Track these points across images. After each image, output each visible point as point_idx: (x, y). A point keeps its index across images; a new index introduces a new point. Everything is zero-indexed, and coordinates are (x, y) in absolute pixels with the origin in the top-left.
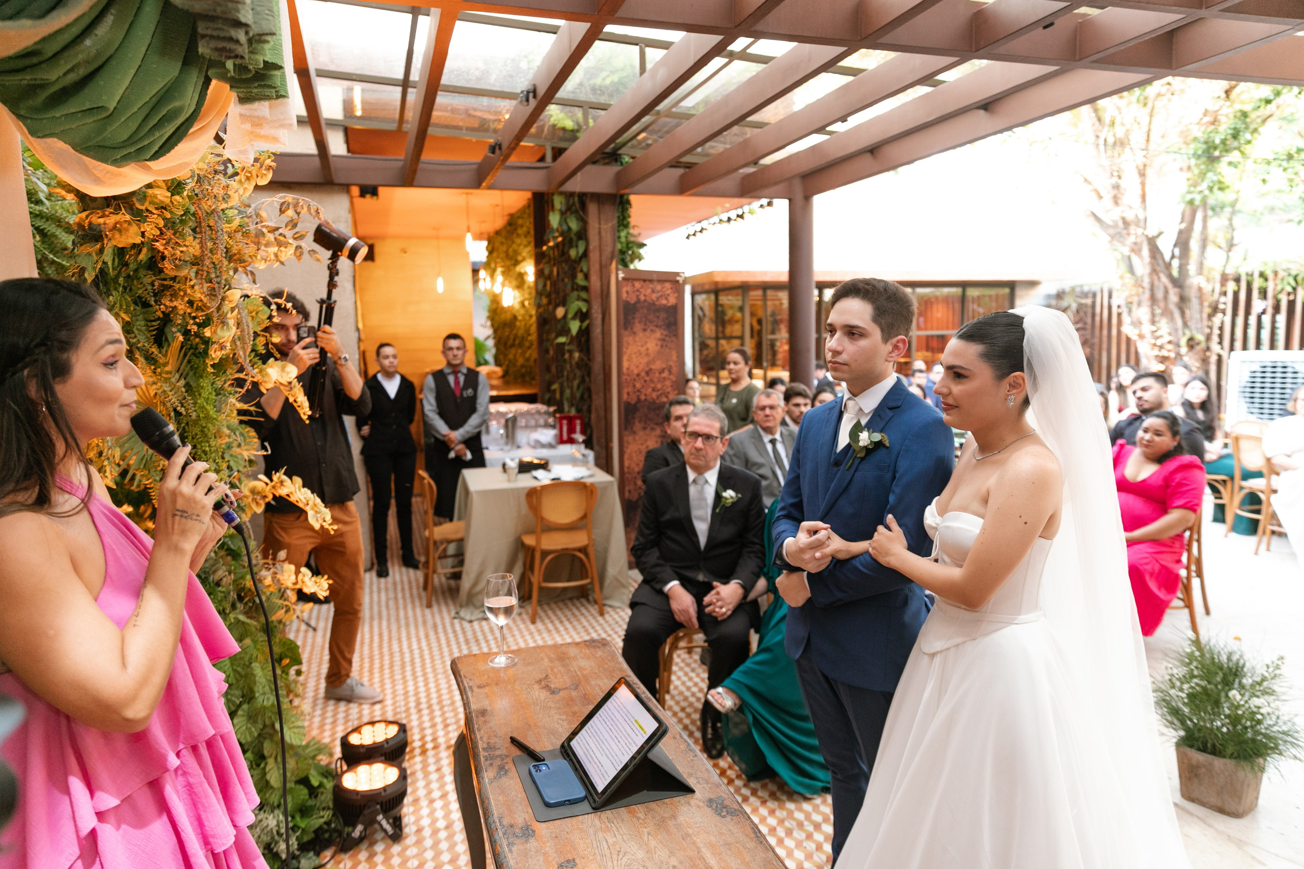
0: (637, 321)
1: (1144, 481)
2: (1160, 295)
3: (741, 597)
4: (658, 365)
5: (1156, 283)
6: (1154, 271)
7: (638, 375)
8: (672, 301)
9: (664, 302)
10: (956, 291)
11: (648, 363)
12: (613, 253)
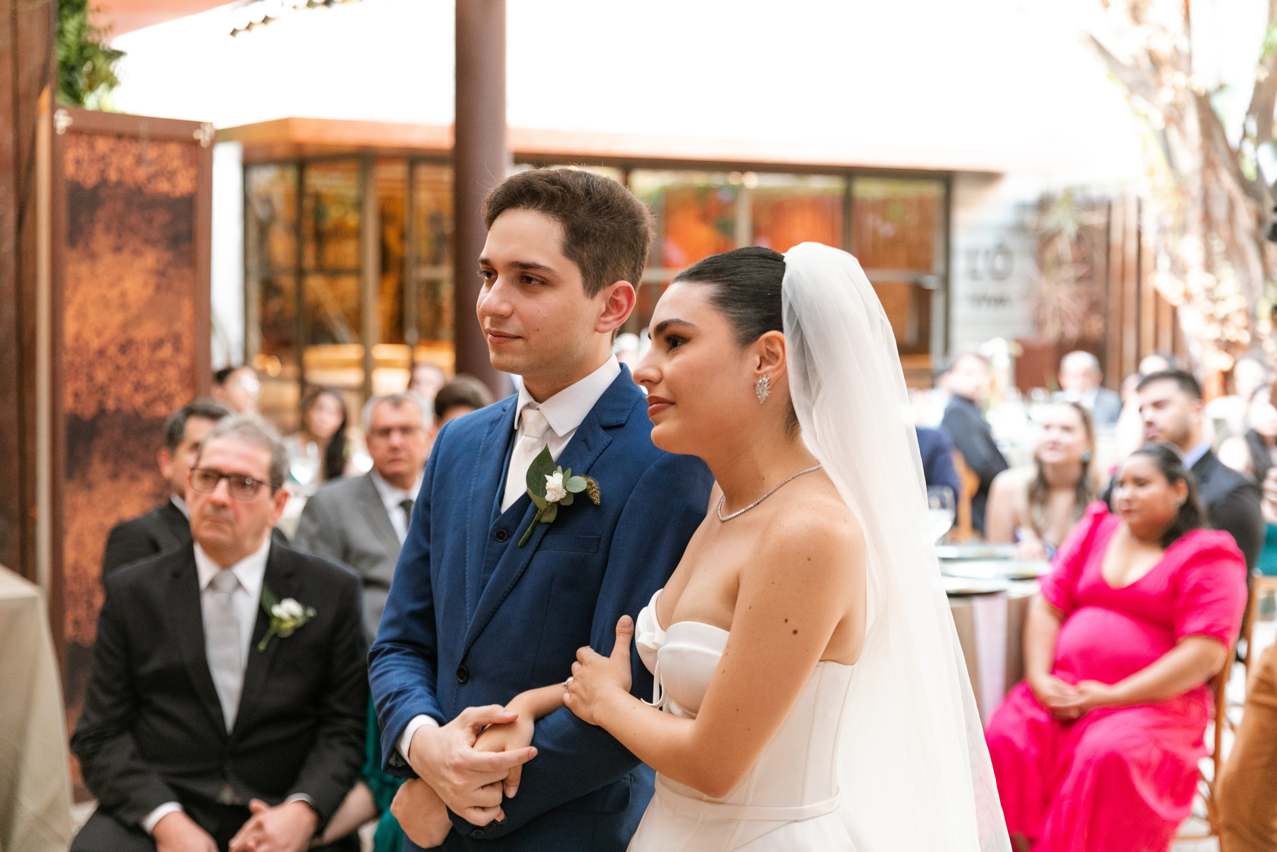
0: (99, 228)
1: (1134, 585)
2: (1220, 212)
3: (311, 830)
4: (148, 330)
5: (1214, 189)
6: (1209, 164)
7: (101, 352)
8: (183, 184)
9: (164, 186)
10: (832, 185)
11: (125, 326)
12: (45, 66)
